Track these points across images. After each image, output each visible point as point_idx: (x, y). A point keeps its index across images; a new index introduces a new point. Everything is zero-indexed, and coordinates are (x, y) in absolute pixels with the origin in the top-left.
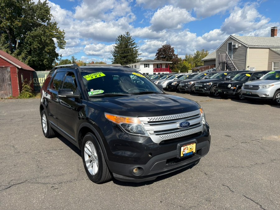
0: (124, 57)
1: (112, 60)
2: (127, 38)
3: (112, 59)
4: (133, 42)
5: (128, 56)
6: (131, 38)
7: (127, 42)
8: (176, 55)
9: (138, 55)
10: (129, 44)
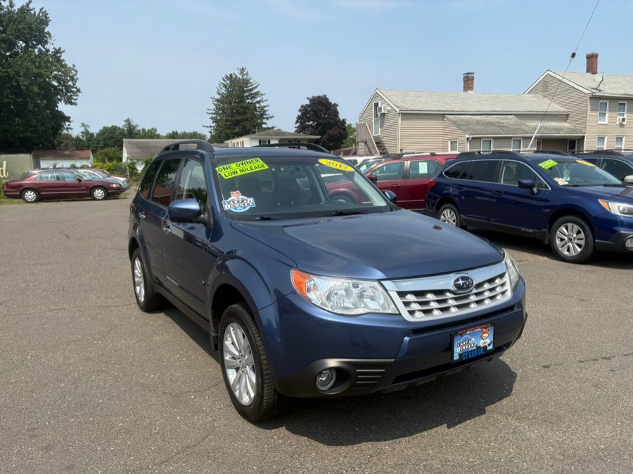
0: (237, 123)
1: (209, 129)
2: (241, 82)
3: (210, 127)
4: (256, 90)
5: (244, 120)
6: (251, 81)
7: (243, 90)
8: (342, 121)
9: (267, 118)
10: (247, 94)
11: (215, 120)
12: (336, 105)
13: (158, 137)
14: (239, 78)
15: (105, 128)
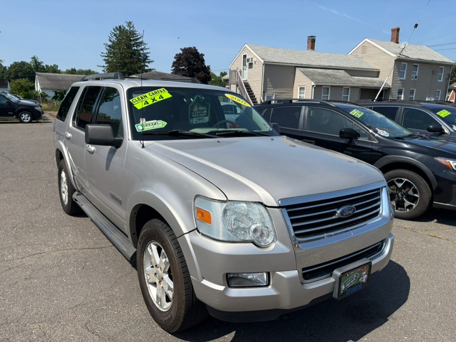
0: (125, 65)
1: (103, 69)
2: (128, 33)
3: (104, 66)
4: (140, 40)
5: (131, 63)
6: (136, 33)
7: (130, 39)
8: (207, 68)
9: (149, 62)
10: (133, 43)
11: (107, 62)
13: (59, 72)
14: (127, 30)
15: (15, 63)
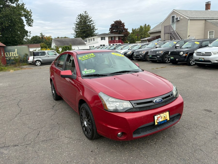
0: (84, 32)
1: (74, 35)
2: (85, 16)
4: (91, 20)
5: (87, 31)
6: (89, 16)
7: (86, 20)
8: (126, 29)
9: (95, 30)
11: (76, 32)
12: (124, 23)
14: (84, 15)
15: (33, 37)
